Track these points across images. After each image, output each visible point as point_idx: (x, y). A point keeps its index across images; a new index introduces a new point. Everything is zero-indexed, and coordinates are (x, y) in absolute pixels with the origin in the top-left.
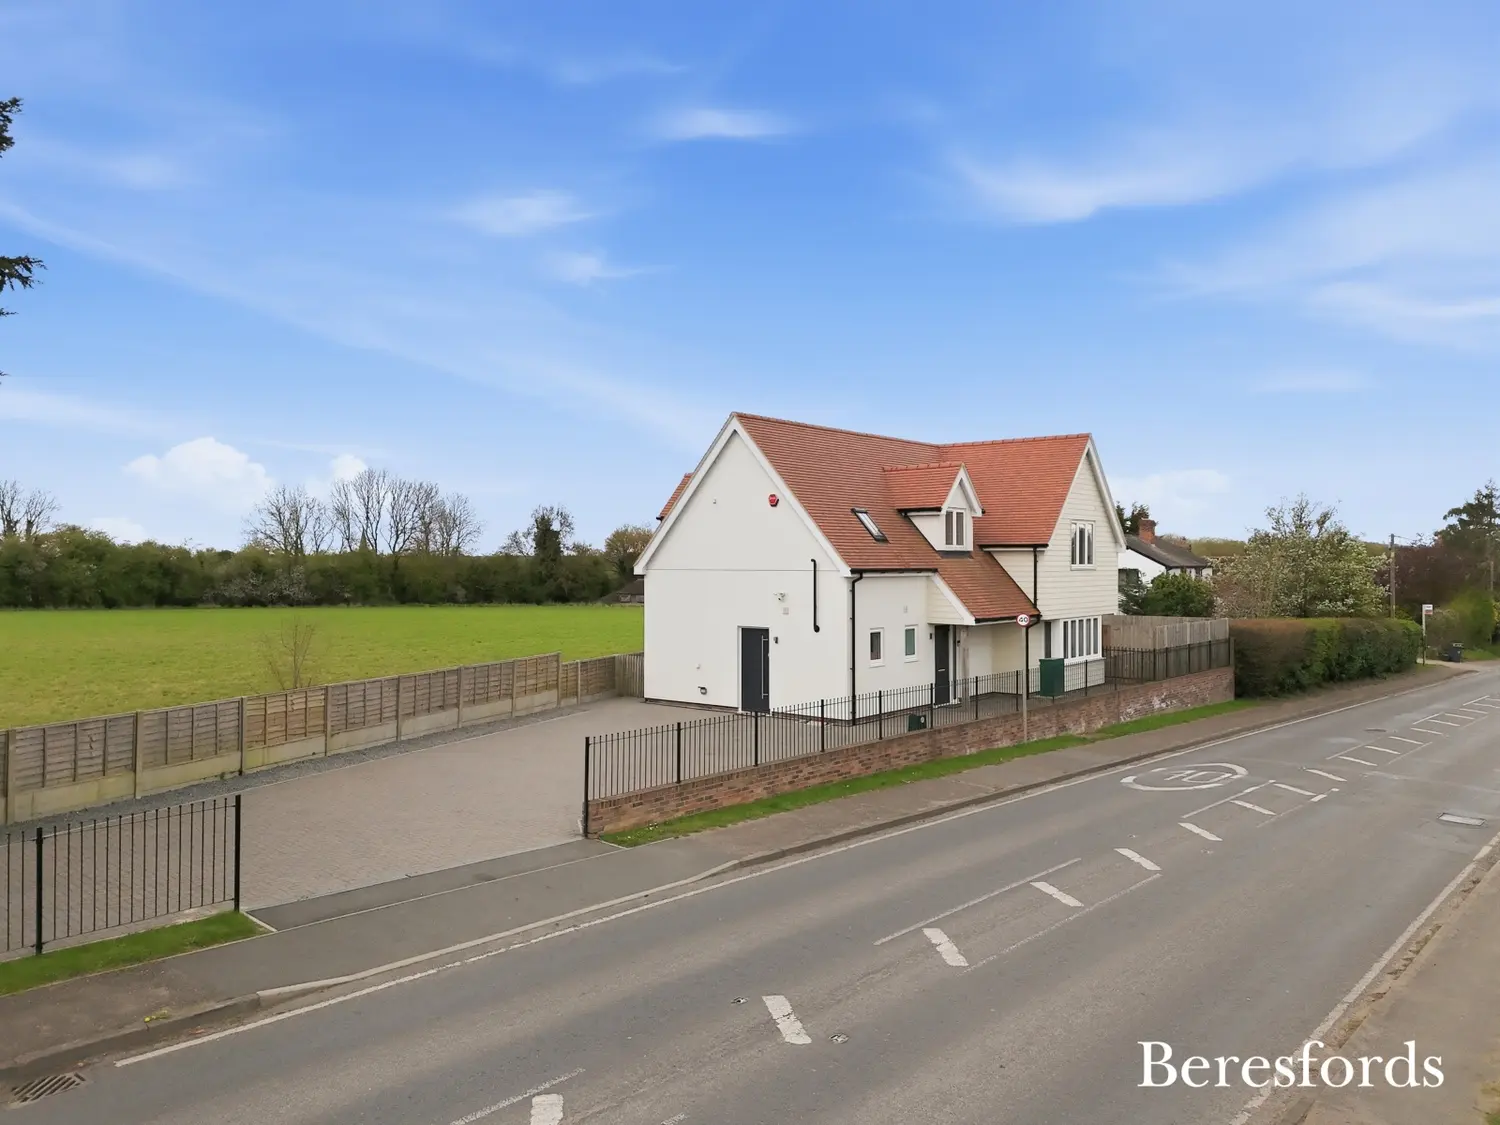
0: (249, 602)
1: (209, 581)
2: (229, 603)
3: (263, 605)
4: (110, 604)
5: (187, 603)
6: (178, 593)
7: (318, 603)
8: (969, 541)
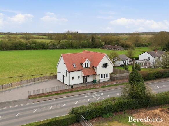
0: (53, 49)
1: (48, 46)
2: (50, 49)
3: (55, 49)
4: (37, 49)
5: (46, 49)
6: (44, 48)
7: (61, 49)
8: (89, 66)
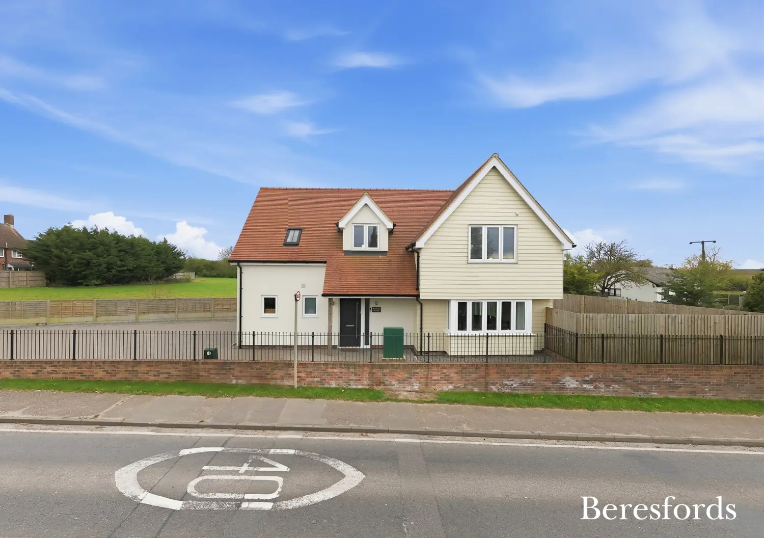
8: (383, 244)
